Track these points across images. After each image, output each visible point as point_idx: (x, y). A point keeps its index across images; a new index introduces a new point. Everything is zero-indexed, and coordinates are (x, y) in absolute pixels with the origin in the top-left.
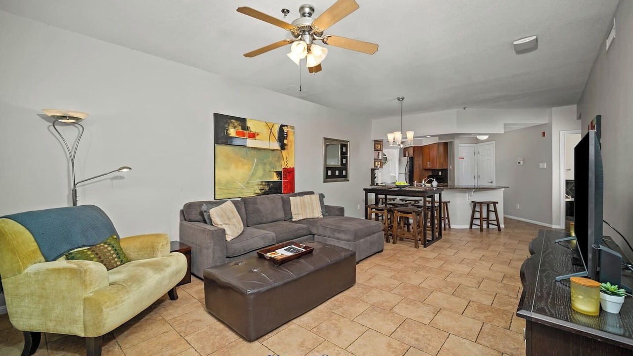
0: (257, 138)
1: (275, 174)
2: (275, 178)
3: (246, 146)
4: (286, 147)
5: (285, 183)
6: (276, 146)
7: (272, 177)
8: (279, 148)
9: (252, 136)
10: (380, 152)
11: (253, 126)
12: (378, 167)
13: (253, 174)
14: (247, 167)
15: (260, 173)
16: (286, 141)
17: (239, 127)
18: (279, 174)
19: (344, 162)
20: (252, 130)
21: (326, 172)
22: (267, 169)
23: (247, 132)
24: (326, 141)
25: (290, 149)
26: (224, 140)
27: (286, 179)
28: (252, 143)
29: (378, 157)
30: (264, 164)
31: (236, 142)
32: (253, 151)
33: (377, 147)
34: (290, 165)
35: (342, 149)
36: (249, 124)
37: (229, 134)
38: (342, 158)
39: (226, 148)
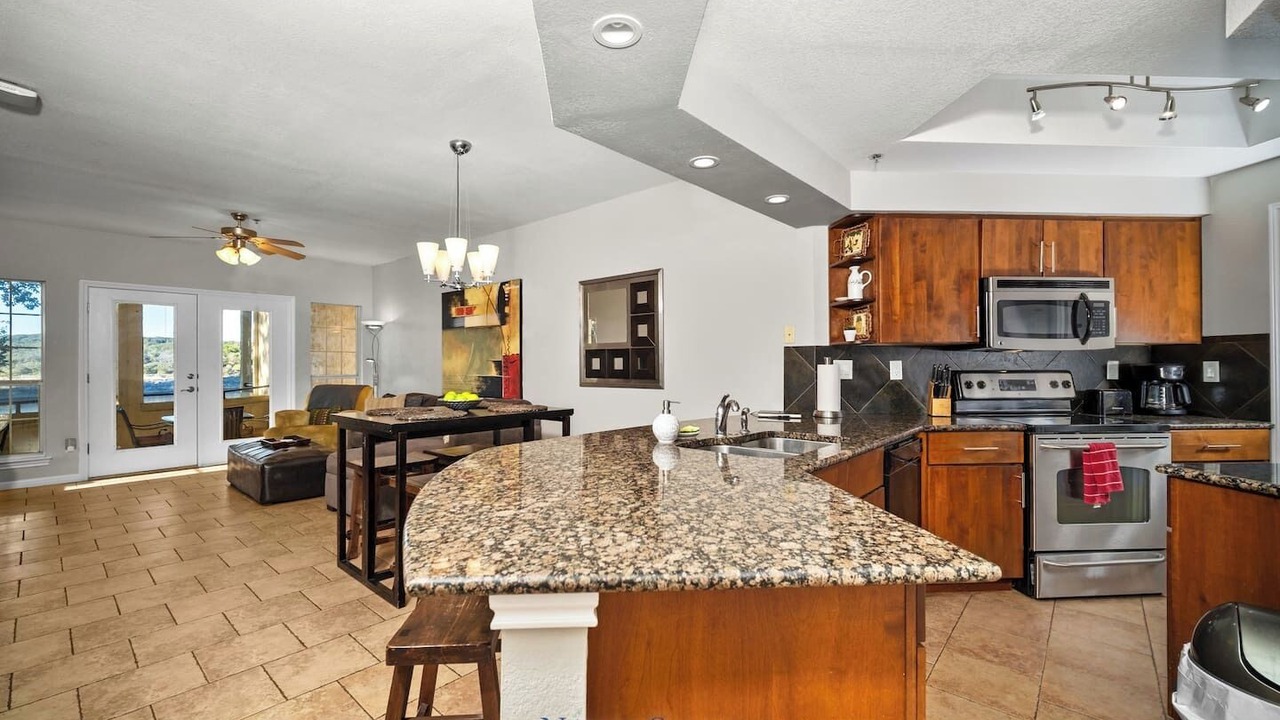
0: (475, 312)
1: (493, 365)
2: (494, 373)
3: (463, 327)
4: (507, 319)
5: (506, 380)
6: (495, 320)
7: (489, 369)
8: (499, 323)
9: (470, 312)
10: (854, 269)
11: (472, 297)
12: (850, 336)
13: (471, 365)
14: (465, 355)
15: (477, 365)
16: (507, 310)
17: (459, 303)
18: (498, 364)
19: (640, 335)
20: (471, 303)
21: (588, 364)
22: (484, 358)
23: (464, 308)
24: (590, 287)
25: (514, 320)
26: (448, 323)
27: (507, 374)
28: (470, 321)
29: (847, 296)
30: (482, 350)
31: (457, 324)
32: (471, 333)
33: (851, 249)
34: (514, 350)
35: (634, 298)
36: (468, 296)
37: (451, 315)
38: (634, 323)
39: (450, 333)
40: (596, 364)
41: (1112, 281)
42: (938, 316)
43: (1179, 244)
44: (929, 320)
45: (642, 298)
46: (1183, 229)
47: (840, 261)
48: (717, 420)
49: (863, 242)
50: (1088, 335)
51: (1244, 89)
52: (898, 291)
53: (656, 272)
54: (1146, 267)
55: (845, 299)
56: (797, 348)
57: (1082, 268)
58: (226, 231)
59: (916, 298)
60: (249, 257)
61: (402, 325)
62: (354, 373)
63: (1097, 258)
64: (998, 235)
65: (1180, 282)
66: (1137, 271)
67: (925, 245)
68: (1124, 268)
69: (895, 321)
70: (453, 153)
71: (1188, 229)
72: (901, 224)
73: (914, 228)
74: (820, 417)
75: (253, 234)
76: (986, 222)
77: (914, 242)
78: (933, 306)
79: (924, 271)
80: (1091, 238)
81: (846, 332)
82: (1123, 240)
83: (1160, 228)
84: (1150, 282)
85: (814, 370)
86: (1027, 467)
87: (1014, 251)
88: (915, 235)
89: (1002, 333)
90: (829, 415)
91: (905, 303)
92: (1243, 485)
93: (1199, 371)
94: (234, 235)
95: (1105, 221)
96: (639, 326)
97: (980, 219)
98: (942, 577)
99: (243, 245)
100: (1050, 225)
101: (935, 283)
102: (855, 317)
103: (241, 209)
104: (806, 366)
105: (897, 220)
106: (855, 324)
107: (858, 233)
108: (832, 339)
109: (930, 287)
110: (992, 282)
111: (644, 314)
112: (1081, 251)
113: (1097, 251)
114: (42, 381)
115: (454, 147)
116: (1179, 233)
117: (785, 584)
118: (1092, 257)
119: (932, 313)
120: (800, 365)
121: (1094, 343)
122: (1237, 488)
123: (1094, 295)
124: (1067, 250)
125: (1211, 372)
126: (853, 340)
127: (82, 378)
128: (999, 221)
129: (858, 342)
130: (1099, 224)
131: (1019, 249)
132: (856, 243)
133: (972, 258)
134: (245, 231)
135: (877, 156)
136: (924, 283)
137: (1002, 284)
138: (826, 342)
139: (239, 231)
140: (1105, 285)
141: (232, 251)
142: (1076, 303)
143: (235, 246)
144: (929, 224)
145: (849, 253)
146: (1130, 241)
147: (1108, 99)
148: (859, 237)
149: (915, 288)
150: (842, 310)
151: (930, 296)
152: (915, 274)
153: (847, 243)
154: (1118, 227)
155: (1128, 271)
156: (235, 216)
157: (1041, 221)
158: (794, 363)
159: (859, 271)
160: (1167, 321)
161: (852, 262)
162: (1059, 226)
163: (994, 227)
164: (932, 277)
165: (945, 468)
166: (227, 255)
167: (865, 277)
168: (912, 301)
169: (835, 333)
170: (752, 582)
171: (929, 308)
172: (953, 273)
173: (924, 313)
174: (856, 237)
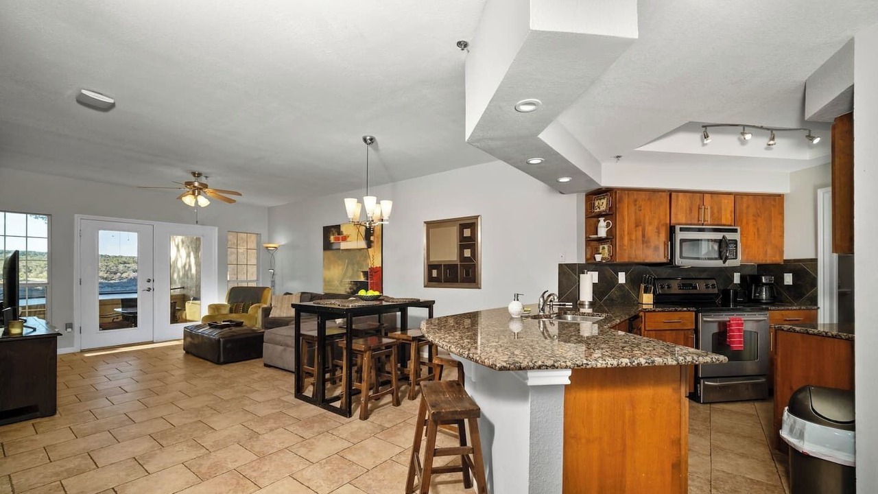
0: (348, 239)
1: (362, 274)
2: (362, 279)
3: (340, 249)
4: (372, 244)
5: (371, 283)
6: (363, 244)
7: (359, 277)
8: (366, 247)
9: (345, 239)
10: (602, 219)
11: (345, 230)
12: (598, 258)
13: (345, 274)
14: (341, 268)
15: (350, 273)
16: (372, 238)
17: (336, 234)
18: (365, 274)
19: (466, 256)
20: (345, 233)
21: (430, 273)
22: (355, 269)
23: (341, 236)
24: (430, 225)
25: (376, 245)
26: (327, 246)
27: (372, 279)
28: (344, 246)
29: (597, 234)
30: (353, 264)
31: (335, 247)
32: (345, 253)
33: (599, 207)
34: (377, 264)
35: (461, 233)
36: (343, 229)
37: (330, 241)
38: (462, 248)
39: (329, 252)
40: (435, 273)
41: (739, 228)
42: (648, 247)
43: (773, 209)
44: (643, 249)
45: (467, 233)
46: (775, 200)
47: (593, 214)
48: (539, 305)
49: (607, 204)
50: (726, 258)
51: (808, 131)
52: (626, 233)
53: (476, 217)
54: (756, 221)
55: (596, 236)
56: (566, 265)
57: (723, 222)
58: (188, 184)
59: (636, 237)
60: (203, 201)
61: (291, 247)
62: (255, 279)
63: (731, 216)
64: (680, 202)
65: (773, 230)
66: (751, 224)
67: (641, 207)
68: (744, 221)
69: (625, 250)
70: (364, 143)
71: (777, 200)
72: (628, 194)
73: (635, 197)
74: (582, 305)
75: (206, 186)
76: (673, 194)
77: (635, 205)
78: (645, 241)
79: (640, 222)
80: (728, 204)
81: (596, 256)
82: (745, 205)
83: (763, 199)
84: (758, 229)
85: (577, 277)
86: (696, 331)
87: (688, 212)
88: (636, 201)
89: (681, 257)
90: (587, 303)
91: (630, 240)
92: (811, 332)
93: (782, 279)
94: (195, 187)
95: (736, 196)
96: (465, 250)
97: (670, 193)
98: (706, 361)
99: (199, 194)
100: (707, 197)
101: (646, 228)
102: (601, 247)
103: (198, 169)
104: (571, 275)
105: (626, 192)
106: (601, 251)
107: (604, 199)
108: (587, 260)
109: (643, 231)
110: (678, 228)
111: (468, 242)
112: (723, 212)
113: (731, 212)
114: (48, 283)
115: (365, 140)
116: (773, 203)
117: (646, 364)
118: (728, 215)
119: (645, 245)
120: (569, 275)
121: (729, 263)
122: (808, 333)
123: (729, 236)
124: (715, 211)
125: (788, 279)
126: (600, 260)
127: (76, 281)
128: (680, 194)
129: (604, 261)
130: (732, 197)
131: (691, 210)
132: (602, 205)
133: (666, 215)
134: (201, 184)
135: (618, 157)
136: (640, 228)
137: (681, 230)
138: (583, 262)
139: (196, 184)
140: (735, 231)
141: (193, 197)
142: (721, 240)
143: (194, 194)
144: (643, 195)
145: (598, 210)
146: (748, 207)
147: (743, 134)
148: (604, 201)
149: (636, 231)
150: (593, 242)
151: (643, 236)
152: (636, 223)
153: (596, 204)
154: (742, 198)
155: (747, 223)
156: (194, 174)
157: (702, 195)
158: (565, 273)
159: (605, 221)
160: (766, 252)
161: (600, 215)
162: (711, 197)
163: (677, 196)
164: (644, 224)
165: (654, 332)
166: (189, 200)
167: (608, 225)
168: (634, 238)
169: (588, 256)
170: (634, 364)
171: (643, 241)
172: (656, 222)
173: (640, 245)
174: (602, 201)
